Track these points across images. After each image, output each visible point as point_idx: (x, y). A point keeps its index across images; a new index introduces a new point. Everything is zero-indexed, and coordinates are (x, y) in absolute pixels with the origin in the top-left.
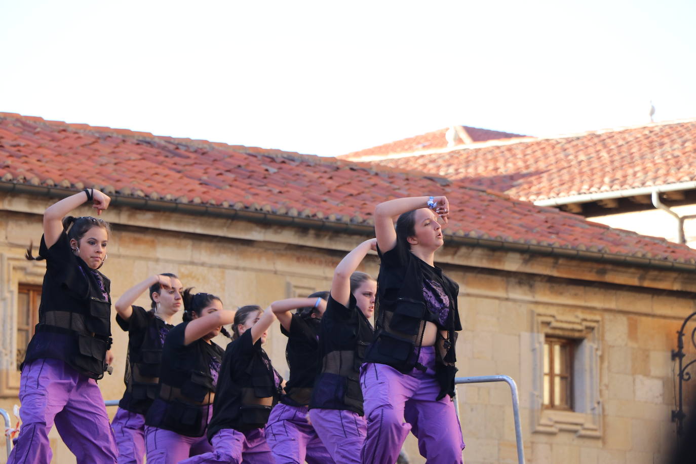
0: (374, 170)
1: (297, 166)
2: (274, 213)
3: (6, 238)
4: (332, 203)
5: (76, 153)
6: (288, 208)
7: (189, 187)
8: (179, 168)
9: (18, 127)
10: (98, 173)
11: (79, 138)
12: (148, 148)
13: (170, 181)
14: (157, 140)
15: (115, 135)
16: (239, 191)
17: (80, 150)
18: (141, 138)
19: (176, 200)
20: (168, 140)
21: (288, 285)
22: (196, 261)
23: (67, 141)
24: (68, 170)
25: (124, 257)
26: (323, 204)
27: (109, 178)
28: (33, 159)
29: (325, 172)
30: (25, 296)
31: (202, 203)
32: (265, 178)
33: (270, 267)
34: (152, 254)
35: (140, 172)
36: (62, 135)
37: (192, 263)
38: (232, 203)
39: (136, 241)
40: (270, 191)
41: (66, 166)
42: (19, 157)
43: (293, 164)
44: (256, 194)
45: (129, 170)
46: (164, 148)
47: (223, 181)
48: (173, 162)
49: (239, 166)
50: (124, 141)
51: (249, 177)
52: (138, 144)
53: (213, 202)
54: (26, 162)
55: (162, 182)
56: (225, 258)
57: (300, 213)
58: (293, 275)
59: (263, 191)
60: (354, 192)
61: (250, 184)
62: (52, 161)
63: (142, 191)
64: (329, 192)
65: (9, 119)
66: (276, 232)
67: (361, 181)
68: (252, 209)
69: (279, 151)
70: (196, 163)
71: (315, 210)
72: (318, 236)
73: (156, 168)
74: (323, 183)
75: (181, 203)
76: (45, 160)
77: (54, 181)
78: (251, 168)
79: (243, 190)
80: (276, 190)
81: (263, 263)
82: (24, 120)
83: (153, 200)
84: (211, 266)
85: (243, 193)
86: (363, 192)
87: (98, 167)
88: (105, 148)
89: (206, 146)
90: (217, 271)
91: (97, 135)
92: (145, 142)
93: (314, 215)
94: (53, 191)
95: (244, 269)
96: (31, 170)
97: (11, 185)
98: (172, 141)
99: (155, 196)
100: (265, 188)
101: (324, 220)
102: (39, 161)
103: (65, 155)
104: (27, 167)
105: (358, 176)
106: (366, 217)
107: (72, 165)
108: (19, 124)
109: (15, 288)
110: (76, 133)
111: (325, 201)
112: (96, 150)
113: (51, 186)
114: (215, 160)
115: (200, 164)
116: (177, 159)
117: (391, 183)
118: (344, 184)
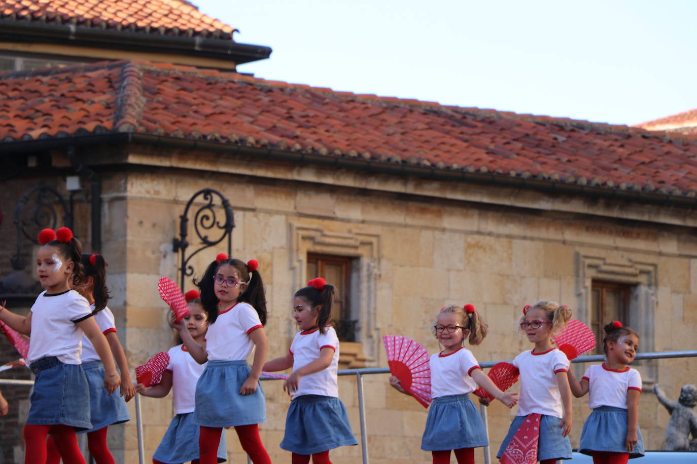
0: (668, 138)
1: (587, 134)
2: (562, 182)
3: (295, 208)
4: (623, 171)
5: (363, 124)
6: (577, 177)
7: (475, 157)
8: (466, 137)
9: (308, 98)
10: (384, 143)
11: (367, 108)
12: (435, 118)
13: (457, 150)
14: (444, 110)
15: (402, 105)
16: (527, 160)
17: (368, 120)
18: (428, 108)
19: (462, 169)
20: (455, 109)
21: (577, 255)
22: (483, 231)
23: (355, 111)
24: (355, 140)
25: (411, 226)
26: (613, 172)
27: (395, 148)
28: (321, 130)
29: (616, 140)
30: (313, 266)
31: (489, 172)
32: (553, 146)
33: (559, 237)
34: (438, 223)
35: (427, 141)
36: (350, 106)
37: (479, 233)
38: (519, 172)
39: (423, 211)
40: (558, 159)
41: (354, 136)
42: (308, 127)
43: (583, 132)
44: (543, 163)
45: (415, 140)
46: (451, 117)
47: (511, 150)
48: (459, 131)
49: (527, 135)
50: (411, 111)
51: (537, 146)
52: (425, 114)
53: (500, 171)
54: (314, 133)
55: (449, 152)
56: (513, 229)
57: (589, 182)
58: (582, 244)
59: (551, 160)
60: (647, 160)
61: (538, 153)
62: (340, 131)
63: (428, 160)
64: (620, 160)
65: (299, 90)
66: (564, 202)
67: (653, 149)
68: (540, 178)
69: (568, 119)
70: (483, 133)
71: (605, 179)
72: (608, 206)
73: (443, 137)
74: (614, 151)
75: (468, 173)
76: (333, 129)
77: (341, 151)
78: (539, 137)
79: (531, 158)
80: (565, 159)
81: (552, 233)
82: (313, 91)
83: (439, 169)
84: (499, 236)
85: (530, 162)
86: (656, 160)
87: (385, 137)
88: (392, 118)
89: (493, 114)
90: (504, 241)
91: (384, 105)
92: (432, 111)
93: (605, 184)
94: (340, 160)
95: (532, 239)
96: (319, 140)
97: (299, 156)
98: (459, 110)
99: (441, 165)
100: (554, 157)
101: (615, 189)
102: (327, 131)
103: (353, 125)
104: (315, 137)
105: (651, 144)
106: (658, 185)
107: (359, 135)
108: (308, 95)
109: (303, 257)
110: (363, 103)
111: (616, 169)
112: (384, 120)
113: (339, 156)
114: (502, 129)
115: (487, 133)
116: (464, 129)
117: (686, 150)
118: (636, 152)
